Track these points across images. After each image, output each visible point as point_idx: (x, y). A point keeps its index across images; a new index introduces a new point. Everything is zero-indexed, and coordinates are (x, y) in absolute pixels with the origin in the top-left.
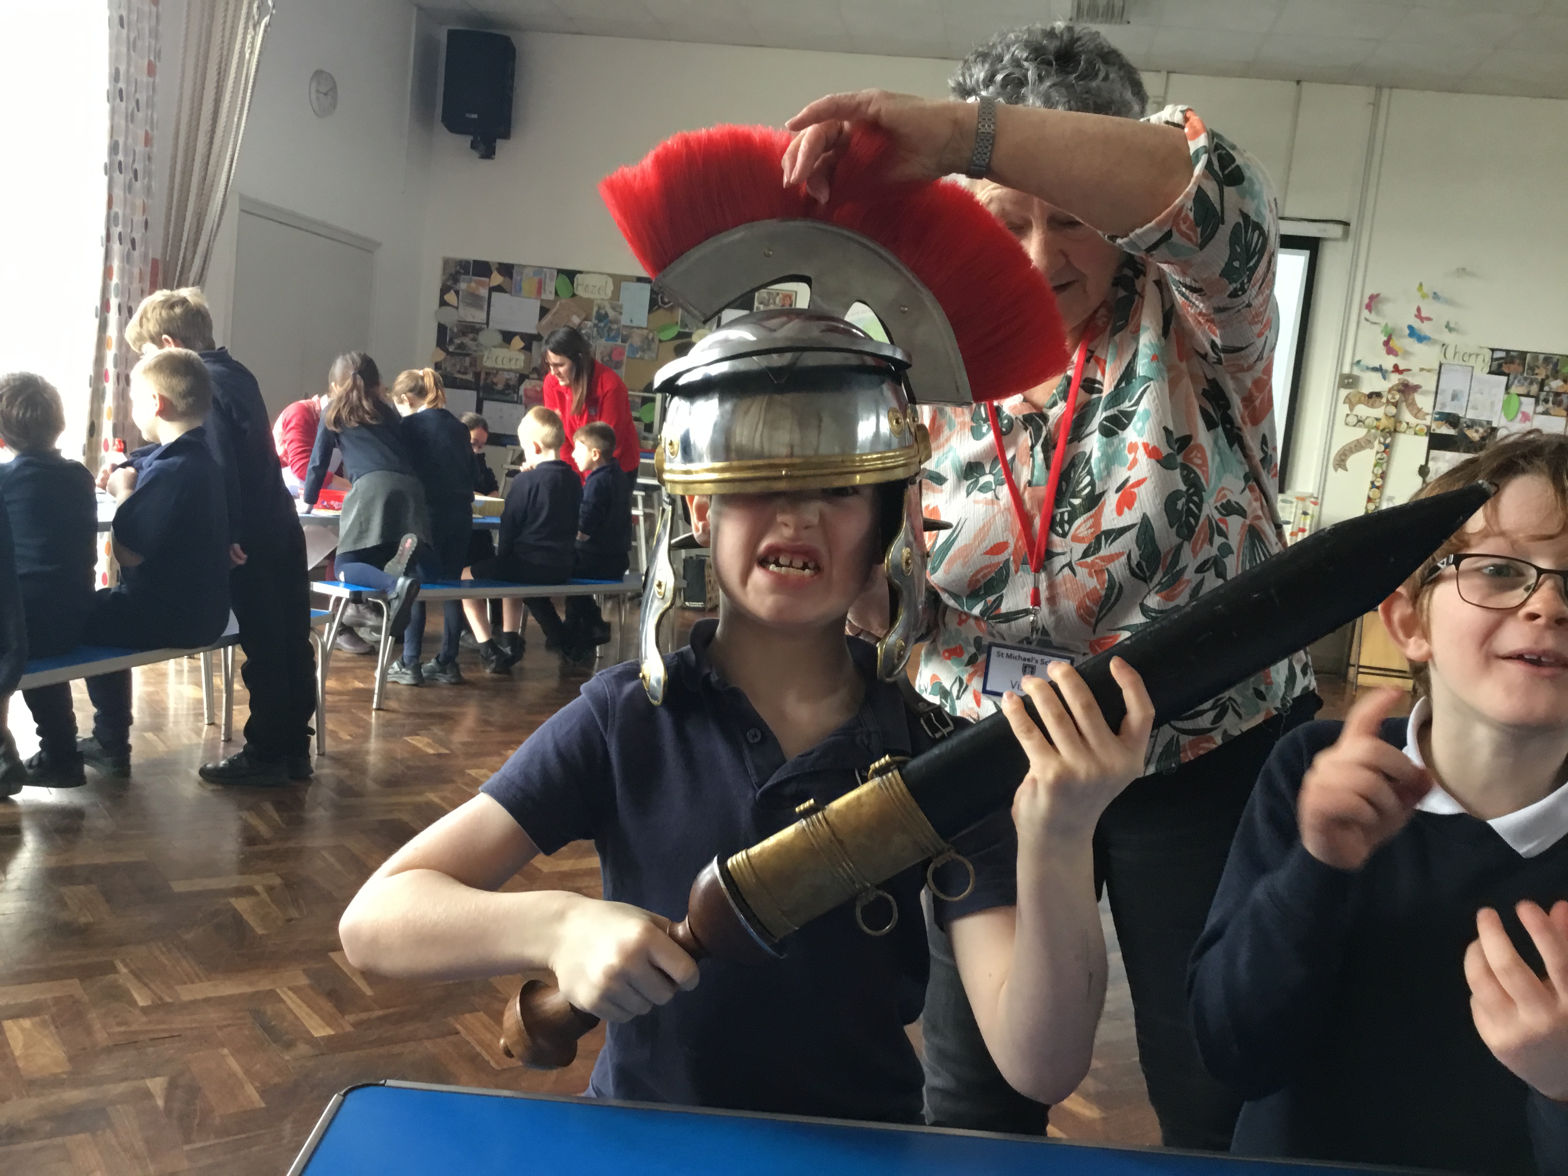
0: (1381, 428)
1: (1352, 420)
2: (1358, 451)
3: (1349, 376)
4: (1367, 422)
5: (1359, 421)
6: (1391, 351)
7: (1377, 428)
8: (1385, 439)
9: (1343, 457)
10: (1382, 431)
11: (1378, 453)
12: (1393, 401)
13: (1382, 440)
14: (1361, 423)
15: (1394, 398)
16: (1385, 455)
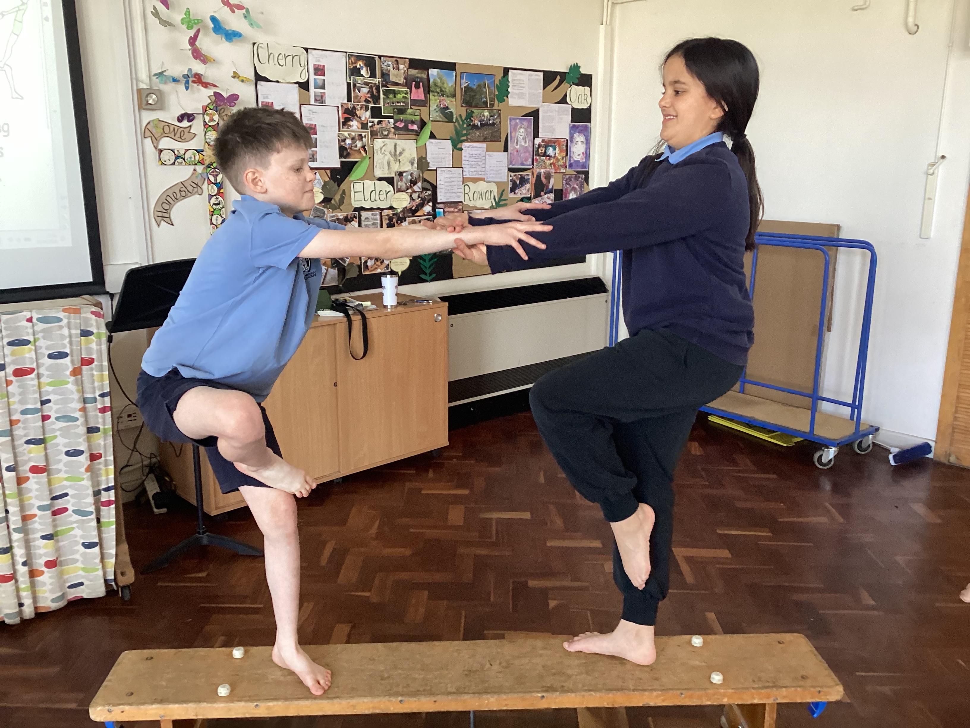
0: (207, 162)
1: (168, 156)
2: (184, 197)
3: (150, 92)
4: (186, 157)
5: (177, 157)
6: (197, 54)
7: (201, 163)
8: (215, 177)
9: (166, 206)
10: (208, 167)
11: (211, 196)
12: (211, 124)
13: (212, 178)
14: (180, 160)
15: (212, 120)
16: (220, 198)
